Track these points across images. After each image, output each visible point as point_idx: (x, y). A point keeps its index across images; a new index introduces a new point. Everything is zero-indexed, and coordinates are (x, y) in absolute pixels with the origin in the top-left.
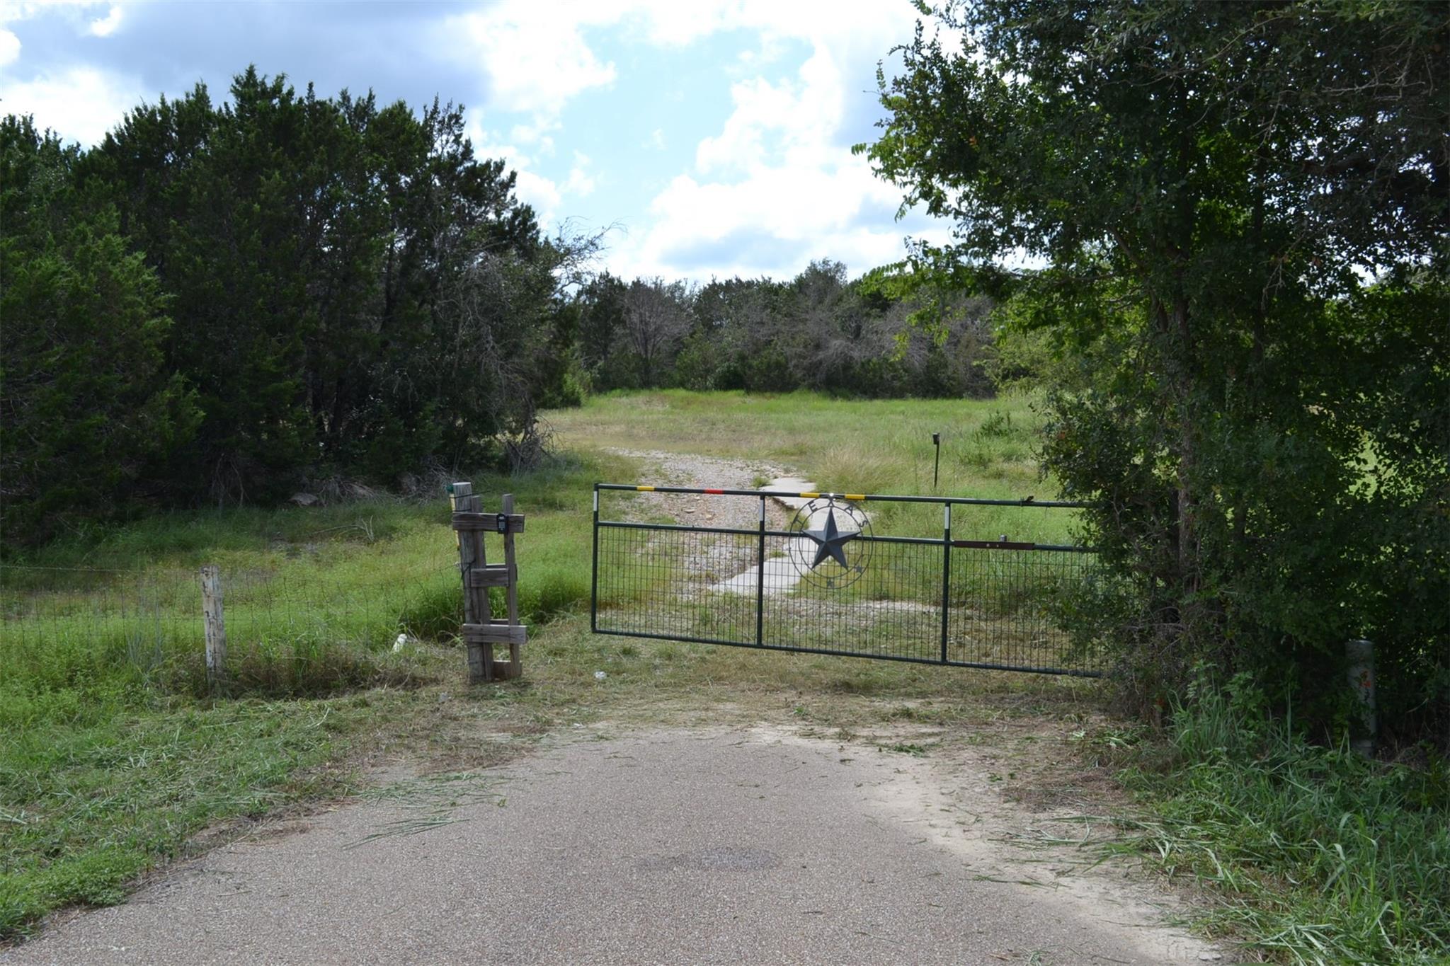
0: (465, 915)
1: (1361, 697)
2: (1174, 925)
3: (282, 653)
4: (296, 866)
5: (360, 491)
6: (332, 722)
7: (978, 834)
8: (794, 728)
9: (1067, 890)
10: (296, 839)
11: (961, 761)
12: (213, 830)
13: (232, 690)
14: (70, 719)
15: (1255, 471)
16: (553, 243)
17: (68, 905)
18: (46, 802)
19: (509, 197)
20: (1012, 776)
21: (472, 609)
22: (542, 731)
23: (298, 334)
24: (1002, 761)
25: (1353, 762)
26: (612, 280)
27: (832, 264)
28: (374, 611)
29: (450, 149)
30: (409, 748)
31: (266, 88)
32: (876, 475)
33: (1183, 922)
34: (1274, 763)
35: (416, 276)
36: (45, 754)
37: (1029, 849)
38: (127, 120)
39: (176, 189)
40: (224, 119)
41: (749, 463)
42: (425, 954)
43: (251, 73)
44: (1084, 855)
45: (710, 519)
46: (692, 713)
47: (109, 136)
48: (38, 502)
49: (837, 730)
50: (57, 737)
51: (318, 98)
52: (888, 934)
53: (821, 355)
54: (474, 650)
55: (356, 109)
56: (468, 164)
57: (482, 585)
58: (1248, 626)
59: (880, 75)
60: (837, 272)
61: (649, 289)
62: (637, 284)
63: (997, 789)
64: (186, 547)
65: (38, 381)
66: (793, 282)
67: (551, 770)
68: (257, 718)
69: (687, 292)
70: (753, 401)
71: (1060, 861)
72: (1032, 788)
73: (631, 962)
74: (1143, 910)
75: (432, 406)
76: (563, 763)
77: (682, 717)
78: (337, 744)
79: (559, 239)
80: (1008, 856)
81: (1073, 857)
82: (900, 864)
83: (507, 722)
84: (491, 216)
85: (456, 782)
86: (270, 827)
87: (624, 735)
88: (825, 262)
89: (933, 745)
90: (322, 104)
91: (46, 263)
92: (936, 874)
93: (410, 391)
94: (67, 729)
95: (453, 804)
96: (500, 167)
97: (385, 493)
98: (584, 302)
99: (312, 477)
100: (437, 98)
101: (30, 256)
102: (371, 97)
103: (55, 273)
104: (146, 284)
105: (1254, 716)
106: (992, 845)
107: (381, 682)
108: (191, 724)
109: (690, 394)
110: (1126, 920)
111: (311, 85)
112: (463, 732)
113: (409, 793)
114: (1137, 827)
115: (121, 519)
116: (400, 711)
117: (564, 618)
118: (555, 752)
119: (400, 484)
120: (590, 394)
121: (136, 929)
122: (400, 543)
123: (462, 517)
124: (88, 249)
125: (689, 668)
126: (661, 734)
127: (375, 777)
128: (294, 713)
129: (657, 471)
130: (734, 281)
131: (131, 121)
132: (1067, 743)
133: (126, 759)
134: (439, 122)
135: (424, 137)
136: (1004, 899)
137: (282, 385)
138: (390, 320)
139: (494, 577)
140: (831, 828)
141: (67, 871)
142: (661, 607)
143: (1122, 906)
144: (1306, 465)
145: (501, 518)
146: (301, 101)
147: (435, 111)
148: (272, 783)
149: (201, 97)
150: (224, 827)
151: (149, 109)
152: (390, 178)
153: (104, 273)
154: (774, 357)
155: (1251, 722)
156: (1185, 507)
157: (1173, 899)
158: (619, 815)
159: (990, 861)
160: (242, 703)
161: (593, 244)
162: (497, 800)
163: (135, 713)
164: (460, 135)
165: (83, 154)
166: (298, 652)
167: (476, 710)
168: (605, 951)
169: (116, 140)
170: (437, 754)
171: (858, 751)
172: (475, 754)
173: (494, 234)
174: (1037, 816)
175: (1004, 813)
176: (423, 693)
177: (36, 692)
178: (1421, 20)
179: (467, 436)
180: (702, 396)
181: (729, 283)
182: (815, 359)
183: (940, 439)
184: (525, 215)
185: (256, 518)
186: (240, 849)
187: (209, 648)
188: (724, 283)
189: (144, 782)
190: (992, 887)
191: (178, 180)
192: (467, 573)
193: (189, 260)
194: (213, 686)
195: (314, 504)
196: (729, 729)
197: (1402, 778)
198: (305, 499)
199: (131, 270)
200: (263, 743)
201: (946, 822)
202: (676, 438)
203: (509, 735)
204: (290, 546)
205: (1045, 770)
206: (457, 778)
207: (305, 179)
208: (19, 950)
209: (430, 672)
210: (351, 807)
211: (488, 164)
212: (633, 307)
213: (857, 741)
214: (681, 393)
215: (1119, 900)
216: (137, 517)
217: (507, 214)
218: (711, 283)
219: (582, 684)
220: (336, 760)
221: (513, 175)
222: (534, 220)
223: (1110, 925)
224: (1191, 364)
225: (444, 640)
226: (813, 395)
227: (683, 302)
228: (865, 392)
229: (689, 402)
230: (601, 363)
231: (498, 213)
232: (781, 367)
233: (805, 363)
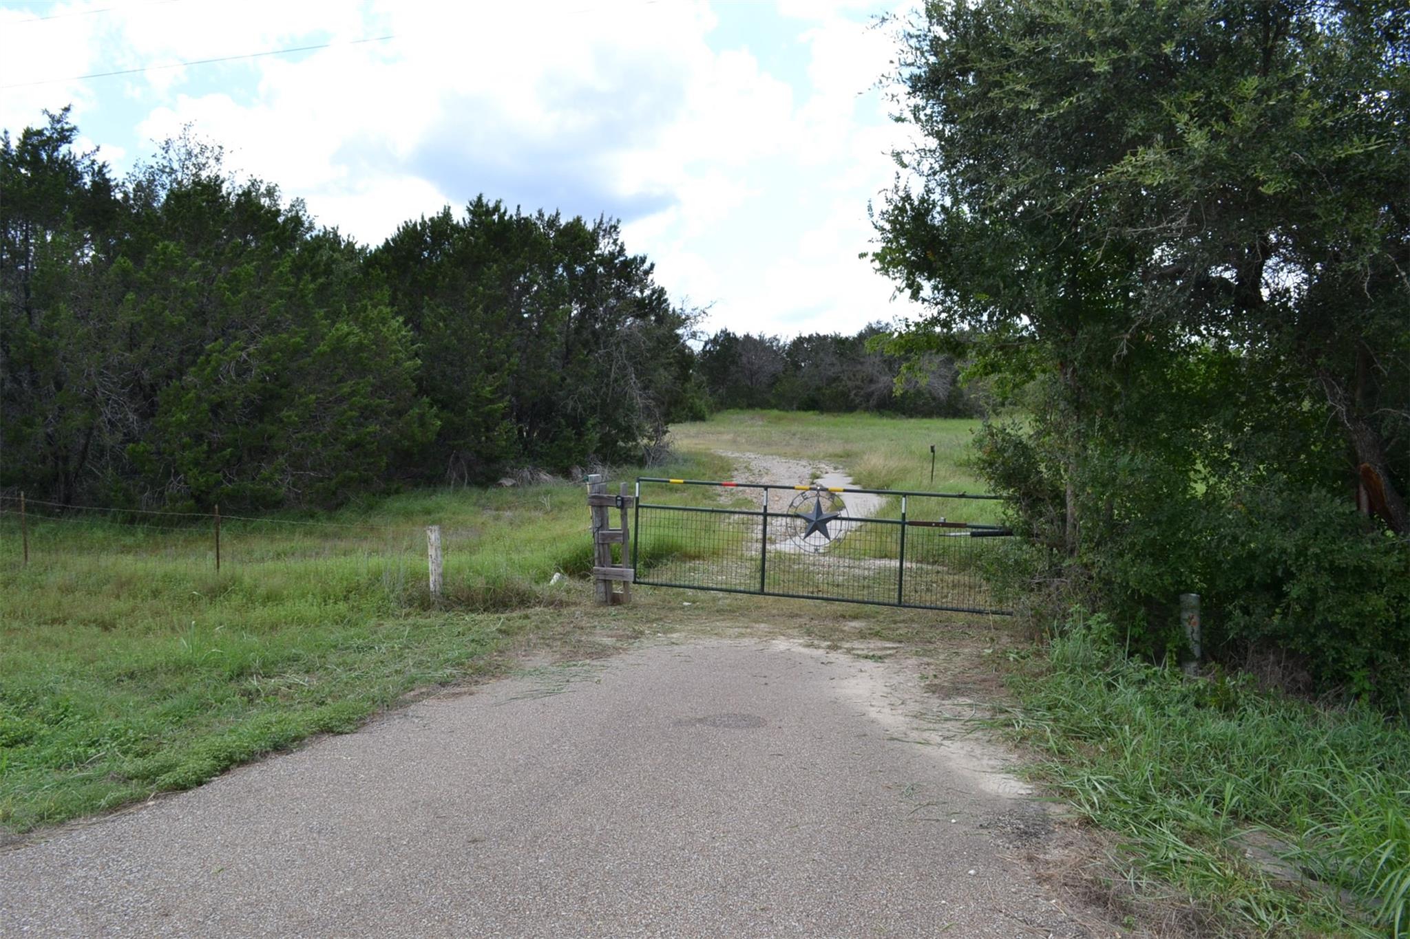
0: (559, 747)
1: (1189, 631)
2: (1008, 773)
3: (479, 583)
4: (463, 715)
5: (545, 476)
6: (504, 628)
7: (900, 712)
8: (801, 641)
9: (946, 748)
10: (466, 699)
11: (905, 666)
12: (417, 692)
13: (445, 606)
14: (342, 622)
15: (1114, 479)
16: (678, 312)
17: (322, 732)
18: (321, 672)
19: (649, 281)
20: (935, 676)
21: (599, 558)
22: (636, 638)
23: (505, 372)
24: (932, 667)
25: (1170, 675)
26: (729, 334)
27: (883, 324)
28: (539, 557)
29: (611, 248)
30: (548, 645)
31: (489, 208)
32: (894, 472)
33: (1015, 771)
34: (1113, 674)
35: (586, 334)
36: (324, 643)
37: (931, 722)
38: (398, 229)
39: (429, 275)
40: (461, 228)
41: (811, 462)
43: (480, 198)
44: (965, 727)
45: (777, 501)
46: (737, 629)
47: (387, 240)
48: (334, 481)
49: (829, 643)
50: (332, 632)
51: (523, 215)
53: (873, 387)
54: (600, 584)
55: (548, 222)
56: (622, 259)
57: (606, 542)
58: (1108, 582)
59: (870, 208)
60: (887, 329)
61: (755, 340)
62: (747, 337)
63: (922, 684)
64: (428, 512)
65: (336, 402)
66: (856, 336)
67: (635, 663)
68: (458, 624)
69: (782, 343)
70: (826, 419)
71: (949, 730)
72: (946, 684)
74: (991, 763)
75: (593, 421)
76: (644, 658)
77: (731, 631)
78: (504, 642)
79: (681, 309)
80: (915, 726)
81: (958, 728)
82: (843, 728)
83: (615, 632)
84: (638, 294)
85: (573, 668)
86: (452, 691)
87: (688, 642)
88: (878, 322)
89: (891, 655)
90: (525, 219)
91: (343, 327)
92: (864, 735)
93: (579, 410)
94: (339, 628)
95: (568, 681)
96: (643, 260)
97: (560, 479)
98: (710, 349)
99: (512, 468)
101: (334, 322)
102: (558, 214)
103: (348, 334)
104: (405, 337)
105: (1106, 643)
106: (907, 719)
107: (540, 603)
108: (415, 627)
109: (782, 413)
110: (978, 768)
111: (519, 207)
112: (585, 637)
113: (542, 673)
114: (1007, 711)
115: (387, 493)
116: (548, 622)
118: (641, 651)
119: (571, 473)
120: (712, 412)
121: (359, 747)
122: (567, 512)
123: (593, 497)
124: (367, 316)
125: (741, 600)
126: (713, 642)
127: (523, 663)
128: (481, 621)
129: (746, 467)
131: (401, 230)
132: (980, 657)
133: (373, 648)
134: (603, 230)
135: (592, 240)
136: (903, 752)
137: (495, 406)
138: (568, 364)
139: (613, 537)
140: (805, 704)
141: (325, 712)
143: (978, 759)
144: (1149, 475)
145: (619, 498)
146: (511, 217)
147: (601, 222)
148: (458, 664)
149: (447, 215)
150: (424, 690)
151: (414, 222)
152: (569, 268)
153: (377, 332)
154: (840, 388)
155: (1103, 647)
156: (1070, 502)
157: (1014, 757)
158: (671, 692)
159: (903, 729)
160: (452, 614)
161: (704, 313)
162: (596, 679)
163: (382, 619)
164: (617, 240)
165: (371, 251)
166: (488, 583)
167: (596, 623)
169: (391, 243)
170: (565, 650)
171: (839, 657)
172: (589, 651)
173: (637, 306)
174: (943, 702)
175: (922, 699)
176: (565, 611)
177: (323, 604)
178: (1194, 183)
179: (618, 441)
180: (790, 415)
181: (811, 336)
182: (870, 390)
183: (935, 448)
184: (660, 293)
185: (475, 494)
186: (431, 704)
187: (432, 579)
188: (807, 336)
189: (382, 662)
190: (897, 745)
191: (430, 268)
192: (596, 534)
193: (435, 325)
194: (433, 603)
195: (513, 486)
196: (758, 640)
197: (1202, 688)
198: (508, 482)
199: (395, 329)
200: (457, 640)
201: (882, 704)
202: (766, 445)
203: (614, 639)
204: (494, 513)
205: (959, 673)
206: (574, 665)
207: (512, 269)
208: (288, 757)
209: (573, 598)
210: (504, 681)
211: (635, 258)
212: (744, 353)
213: (840, 651)
214: (775, 412)
215: (979, 756)
216: (397, 492)
217: (647, 292)
218: (798, 336)
219: (669, 608)
220: (500, 652)
221: (652, 266)
222: (666, 297)
223: (967, 770)
224: (1075, 404)
225: (584, 577)
226: (867, 415)
227: (779, 349)
228: (904, 414)
229: (780, 419)
230: (721, 391)
231: (642, 292)
232: (845, 395)
233: (862, 393)
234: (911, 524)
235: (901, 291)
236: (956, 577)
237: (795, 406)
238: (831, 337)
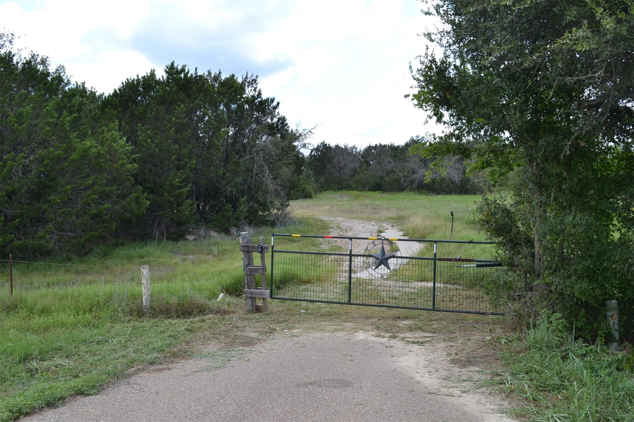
0: (224, 401)
1: (612, 323)
2: (502, 413)
3: (173, 300)
4: (164, 382)
5: (213, 234)
6: (189, 328)
7: (435, 376)
8: (373, 333)
9: (464, 398)
10: (166, 372)
11: (437, 348)
12: (135, 368)
13: (153, 315)
14: (89, 325)
15: (563, 230)
16: (294, 131)
17: (77, 394)
18: (76, 357)
19: (276, 113)
20: (456, 354)
21: (248, 283)
22: (271, 333)
23: (188, 169)
24: (454, 348)
25: (601, 351)
26: (326, 145)
27: (420, 137)
28: (210, 284)
29: (252, 93)
30: (217, 338)
31: (178, 70)
32: (428, 228)
33: (506, 412)
34: (566, 350)
35: (238, 146)
36: (78, 339)
37: (454, 382)
38: (123, 83)
39: (141, 111)
40: (161, 82)
41: (377, 223)
42: (206, 415)
43: (173, 64)
44: (475, 385)
45: (357, 247)
46: (333, 327)
47: (115, 90)
48: (83, 238)
49: (390, 334)
50: (82, 332)
51: (199, 74)
52: (386, 413)
53: (415, 176)
54: (248, 300)
55: (214, 78)
56: (260, 99)
57: (252, 274)
58: (561, 294)
59: (410, 67)
60: (422, 141)
61: (342, 148)
62: (337, 146)
63: (448, 359)
64: (142, 257)
65: (84, 190)
66: (404, 145)
67: (271, 348)
68: (161, 326)
69: (358, 150)
70: (386, 196)
71: (465, 387)
72: (463, 359)
73: (283, 420)
74: (492, 407)
75: (243, 200)
76: (276, 345)
77: (330, 328)
78: (189, 336)
79: (296, 130)
80: (444, 385)
81: (471, 386)
82: (400, 387)
83: (258, 329)
84: (269, 121)
85: (232, 352)
86: (157, 367)
87: (303, 335)
88: (417, 137)
89: (429, 341)
90: (200, 76)
91: (88, 143)
92: (413, 391)
93: (234, 193)
94: (87, 329)
95: (229, 360)
96: (273, 100)
97: (223, 235)
98: (314, 154)
99: (193, 229)
100: (247, 73)
101: (82, 140)
102: (220, 73)
103: (91, 147)
104: (127, 150)
105: (561, 331)
106: (440, 381)
107: (211, 312)
108: (135, 328)
109: (359, 193)
110: (484, 410)
111: (196, 69)
112: (239, 332)
113: (213, 356)
114: (501, 375)
115: (117, 245)
116: (216, 324)
117: (289, 287)
118: (274, 341)
119: (229, 231)
120: (316, 193)
121: (100, 403)
122: (228, 256)
123: (244, 246)
124: (104, 137)
125: (336, 308)
126: (319, 335)
127: (201, 349)
128: (175, 324)
129: (337, 226)
130: (379, 145)
131: (124, 84)
132: (483, 341)
133: (108, 341)
134: (248, 82)
135: (241, 88)
136: (437, 401)
137: (183, 191)
138: (227, 164)
139: (256, 270)
140: (376, 373)
141: (78, 382)
142: (330, 283)
143: (484, 405)
144: (585, 228)
145: (259, 247)
146: (192, 75)
147: (246, 78)
148: (161, 351)
149: (153, 74)
150: (140, 367)
151: (132, 79)
152: (227, 106)
153: (110, 146)
154: (395, 177)
155: (559, 334)
156: (537, 245)
157: (505, 403)
158: (293, 366)
159: (437, 387)
160: (157, 320)
161: (311, 132)
162: (247, 359)
163: (114, 323)
164: (256, 88)
165: (105, 97)
166: (179, 300)
167: (246, 324)
168: (274, 416)
169: (118, 92)
170: (227, 341)
171: (396, 343)
172: (242, 341)
173: (269, 128)
174: (461, 370)
175: (448, 368)
176: (227, 317)
177: (77, 314)
178: (607, 49)
179: (258, 211)
180: (365, 194)
181: (376, 145)
182: (412, 178)
183: (454, 213)
184: (283, 120)
185: (170, 245)
186: (144, 376)
187: (144, 298)
188: (374, 146)
189: (114, 350)
190: (433, 397)
191: (142, 107)
192: (246, 269)
193: (145, 141)
194: (145, 313)
195: (194, 240)
196: (346, 333)
197: (620, 358)
198: (191, 237)
199: (122, 145)
200: (160, 336)
201: (423, 372)
202: (349, 213)
203: (257, 334)
204: (183, 257)
205: (471, 352)
206: (233, 350)
207: (193, 106)
209: (232, 308)
210: (190, 361)
211: (268, 99)
212: (335, 156)
213: (397, 339)
214: (355, 192)
215: (484, 403)
216: (122, 244)
217: (275, 120)
218: (369, 145)
219: (291, 314)
220: (187, 343)
221: (278, 104)
222: (286, 122)
223: (477, 412)
224: (539, 185)
225: (238, 295)
226: (411, 193)
227: (357, 154)
228: (434, 192)
229: (358, 196)
230: (321, 180)
231: (272, 120)
232: (398, 181)
233: (408, 180)
234: (440, 260)
235: (430, 118)
236: (468, 292)
237: (367, 189)
238: (389, 146)
